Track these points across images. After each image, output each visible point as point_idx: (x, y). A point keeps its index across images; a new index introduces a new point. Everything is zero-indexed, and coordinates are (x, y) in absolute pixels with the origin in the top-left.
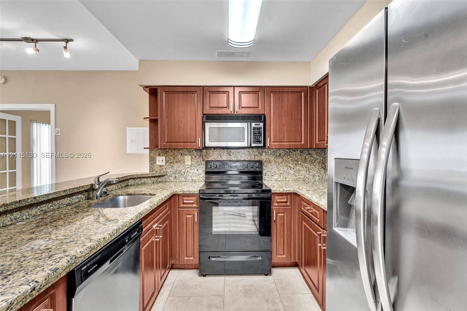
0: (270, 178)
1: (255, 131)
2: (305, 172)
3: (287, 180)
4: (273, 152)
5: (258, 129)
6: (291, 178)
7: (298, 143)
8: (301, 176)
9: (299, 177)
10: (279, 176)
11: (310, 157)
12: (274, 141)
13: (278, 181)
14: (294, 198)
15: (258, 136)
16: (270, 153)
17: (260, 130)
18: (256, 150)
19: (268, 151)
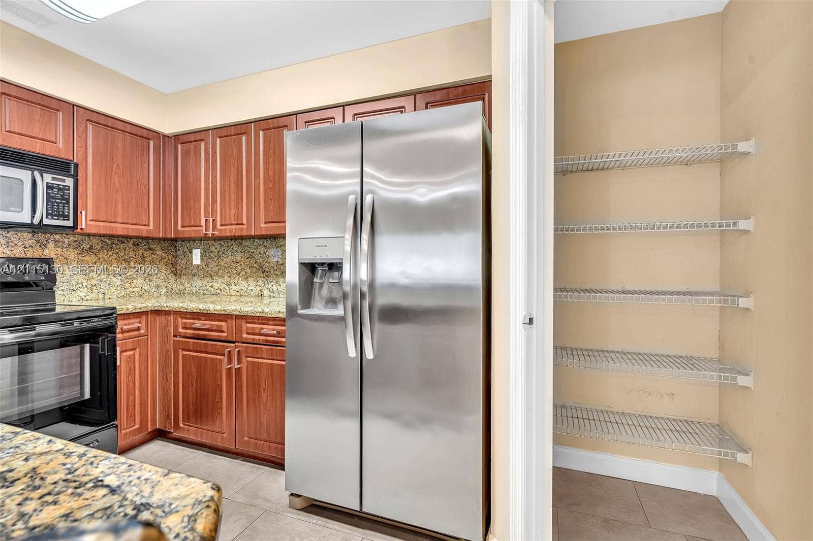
0: (68, 296)
1: (53, 193)
2: (143, 281)
3: (107, 296)
4: (76, 241)
5: (59, 189)
6: (116, 293)
7: (142, 227)
8: (136, 289)
9: (132, 290)
10: (90, 291)
11: (152, 254)
12: (94, 218)
13: (87, 300)
14: (153, 320)
15: (60, 203)
16: (66, 242)
17: (66, 192)
18: (30, 235)
19: (61, 240)
